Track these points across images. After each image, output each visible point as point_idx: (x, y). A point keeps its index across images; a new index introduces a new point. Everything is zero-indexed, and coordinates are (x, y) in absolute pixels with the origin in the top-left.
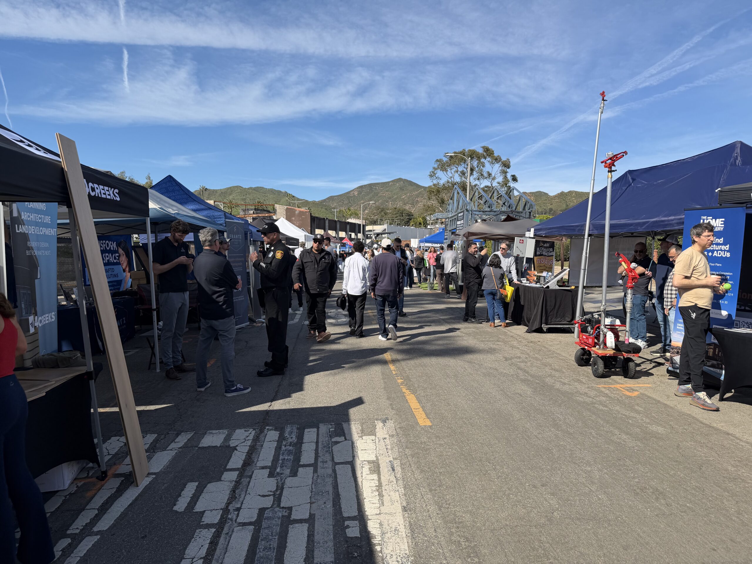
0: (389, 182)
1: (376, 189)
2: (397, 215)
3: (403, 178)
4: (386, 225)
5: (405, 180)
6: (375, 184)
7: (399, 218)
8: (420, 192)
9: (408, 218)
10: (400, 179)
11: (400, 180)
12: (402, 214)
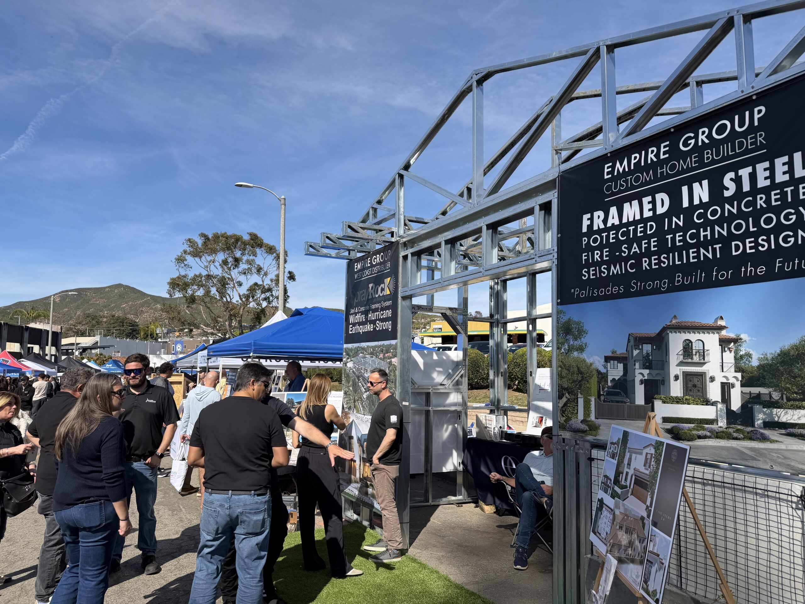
0: (105, 288)
1: (86, 295)
2: (116, 325)
3: (124, 284)
4: (99, 336)
5: (127, 286)
6: (85, 289)
7: (118, 328)
8: (146, 301)
9: (131, 329)
10: (120, 284)
11: (119, 286)
12: (123, 323)
